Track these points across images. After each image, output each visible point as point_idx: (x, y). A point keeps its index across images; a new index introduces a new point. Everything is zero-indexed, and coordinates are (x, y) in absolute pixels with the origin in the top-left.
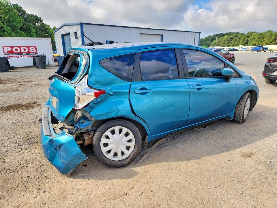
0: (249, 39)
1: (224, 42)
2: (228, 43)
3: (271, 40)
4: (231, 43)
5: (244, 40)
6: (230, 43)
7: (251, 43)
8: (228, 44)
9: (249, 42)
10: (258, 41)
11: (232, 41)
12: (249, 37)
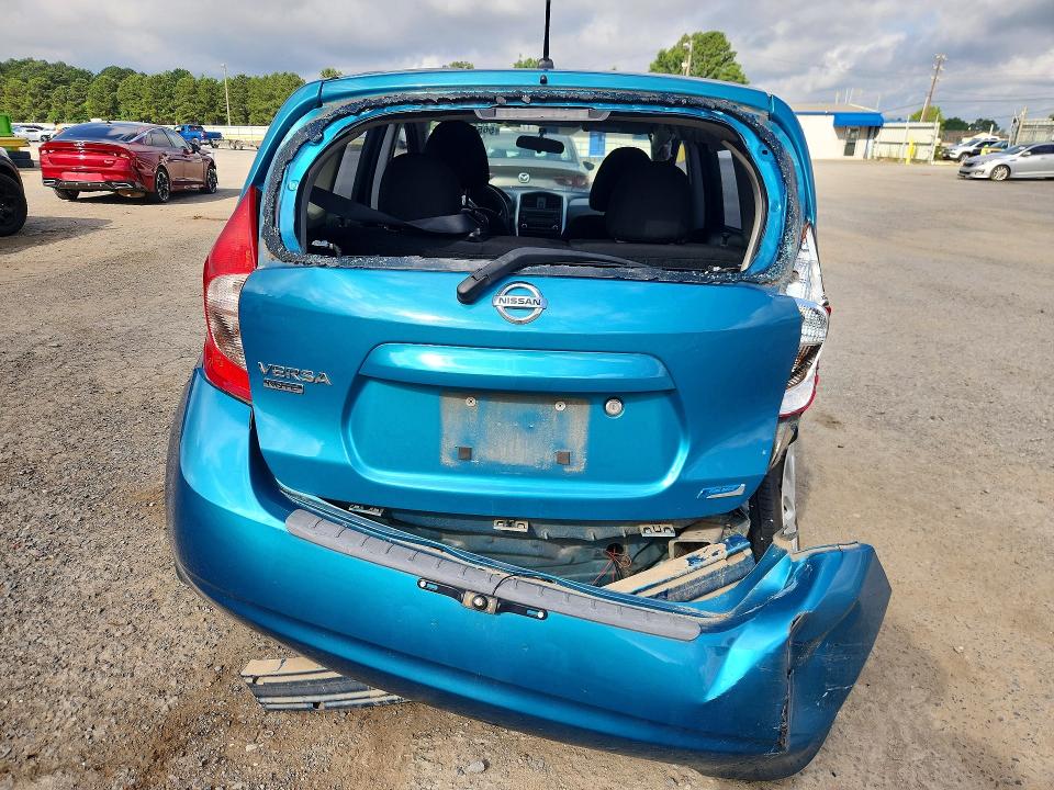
0: (119, 95)
1: (14, 100)
2: (35, 106)
3: (199, 107)
4: (49, 107)
5: (101, 99)
6: (43, 105)
7: (132, 110)
8: (38, 112)
9: (122, 108)
10: (156, 108)
11: (48, 97)
12: (117, 86)
